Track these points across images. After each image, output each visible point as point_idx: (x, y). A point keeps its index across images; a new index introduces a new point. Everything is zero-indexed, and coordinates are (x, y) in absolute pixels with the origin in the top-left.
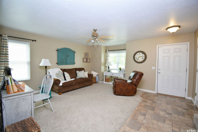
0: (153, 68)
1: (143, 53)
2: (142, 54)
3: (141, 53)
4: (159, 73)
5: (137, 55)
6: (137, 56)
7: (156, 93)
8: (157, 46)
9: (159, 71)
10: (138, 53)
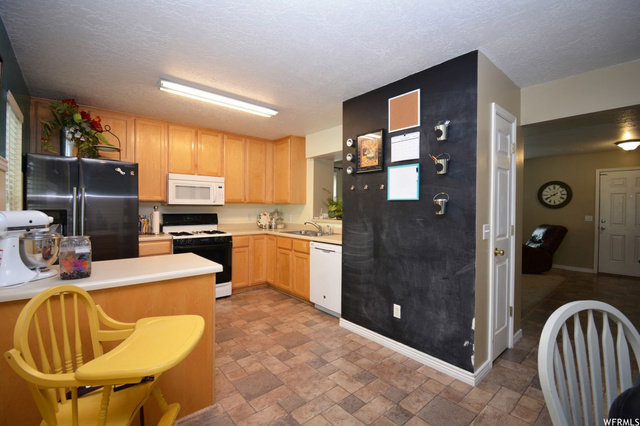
0: (588, 218)
1: (563, 185)
2: (561, 189)
3: (557, 187)
4: (603, 229)
5: (547, 189)
6: (547, 193)
7: (596, 272)
8: (598, 171)
9: (602, 225)
10: (551, 187)
